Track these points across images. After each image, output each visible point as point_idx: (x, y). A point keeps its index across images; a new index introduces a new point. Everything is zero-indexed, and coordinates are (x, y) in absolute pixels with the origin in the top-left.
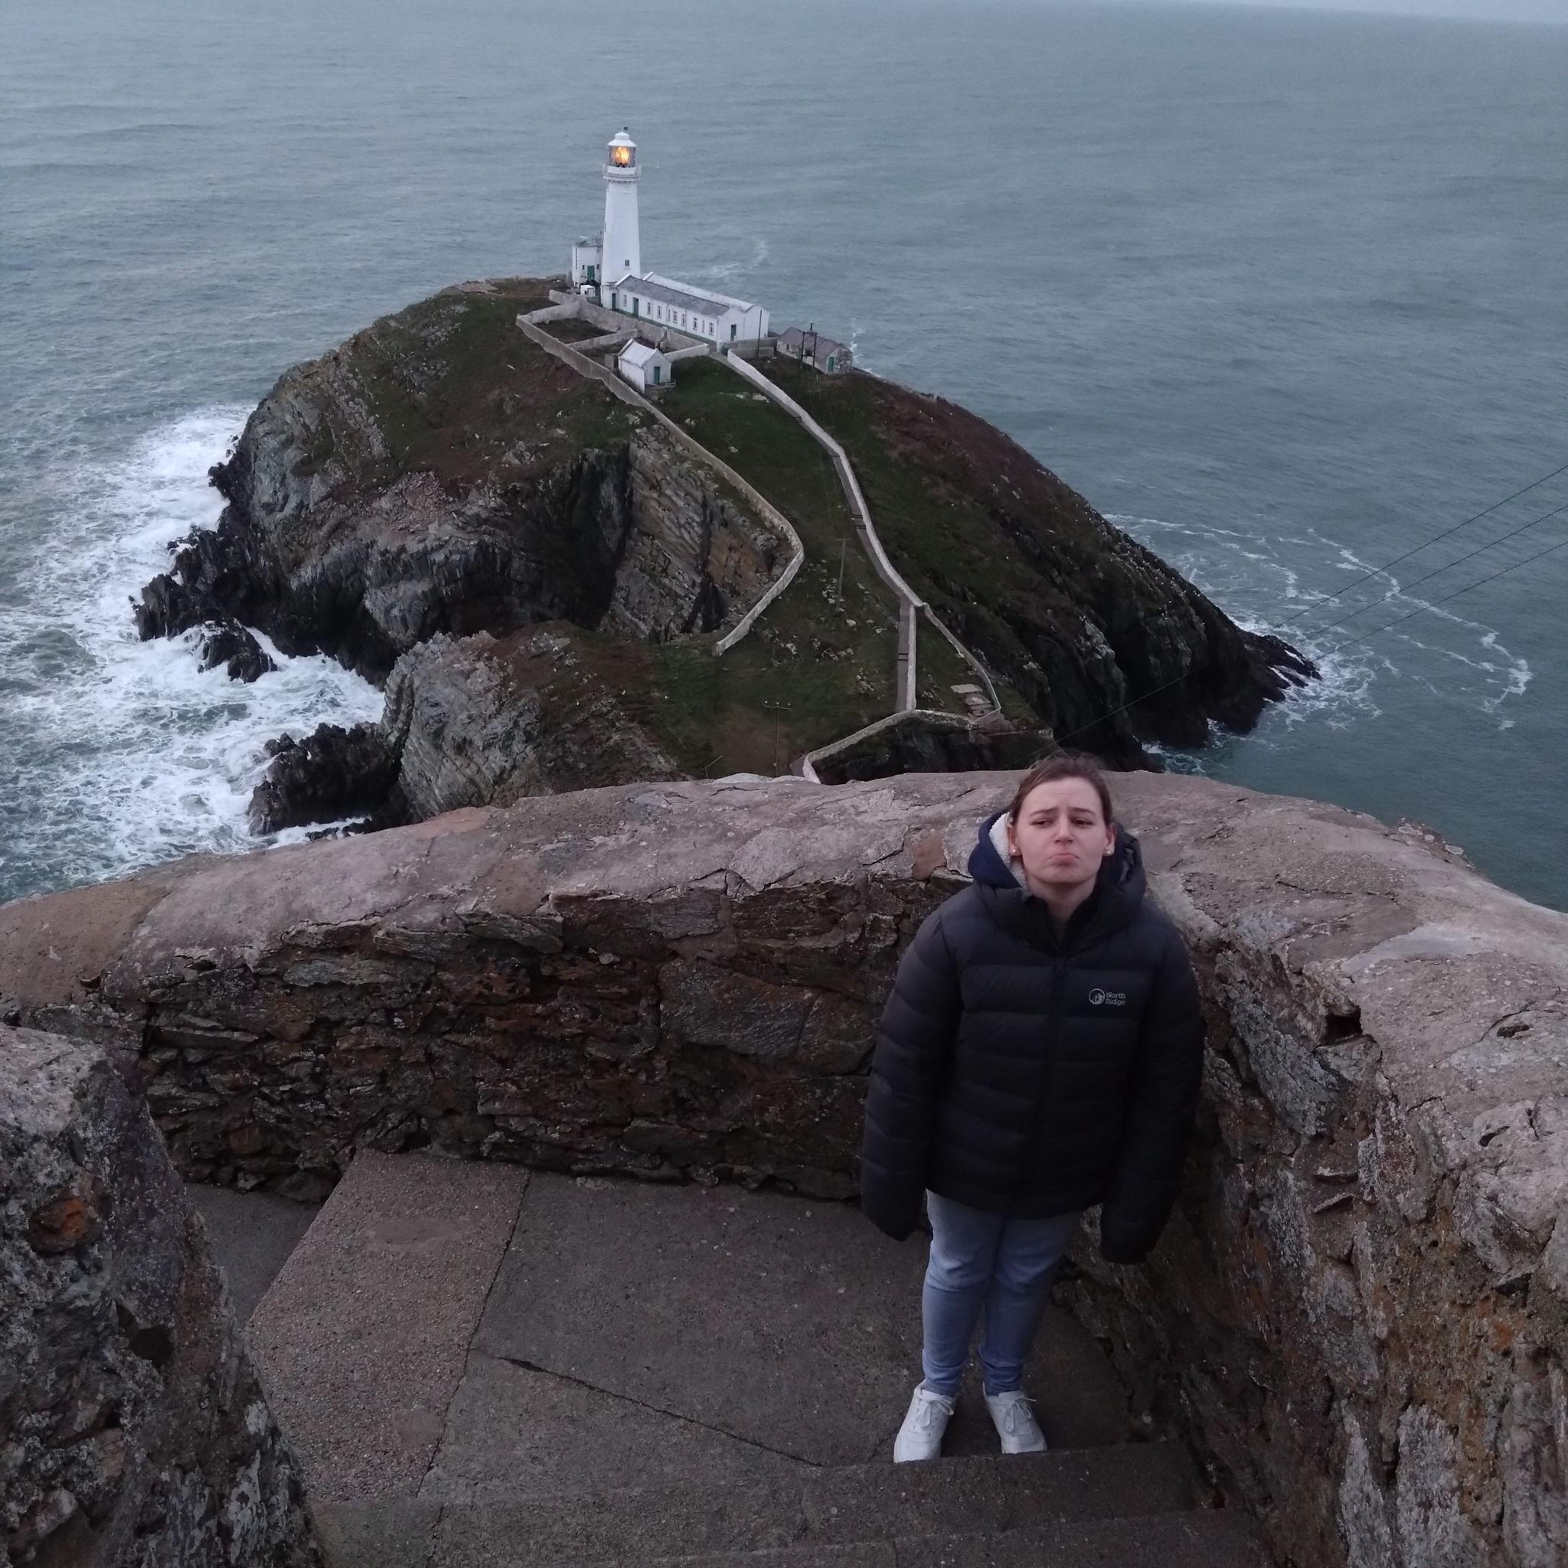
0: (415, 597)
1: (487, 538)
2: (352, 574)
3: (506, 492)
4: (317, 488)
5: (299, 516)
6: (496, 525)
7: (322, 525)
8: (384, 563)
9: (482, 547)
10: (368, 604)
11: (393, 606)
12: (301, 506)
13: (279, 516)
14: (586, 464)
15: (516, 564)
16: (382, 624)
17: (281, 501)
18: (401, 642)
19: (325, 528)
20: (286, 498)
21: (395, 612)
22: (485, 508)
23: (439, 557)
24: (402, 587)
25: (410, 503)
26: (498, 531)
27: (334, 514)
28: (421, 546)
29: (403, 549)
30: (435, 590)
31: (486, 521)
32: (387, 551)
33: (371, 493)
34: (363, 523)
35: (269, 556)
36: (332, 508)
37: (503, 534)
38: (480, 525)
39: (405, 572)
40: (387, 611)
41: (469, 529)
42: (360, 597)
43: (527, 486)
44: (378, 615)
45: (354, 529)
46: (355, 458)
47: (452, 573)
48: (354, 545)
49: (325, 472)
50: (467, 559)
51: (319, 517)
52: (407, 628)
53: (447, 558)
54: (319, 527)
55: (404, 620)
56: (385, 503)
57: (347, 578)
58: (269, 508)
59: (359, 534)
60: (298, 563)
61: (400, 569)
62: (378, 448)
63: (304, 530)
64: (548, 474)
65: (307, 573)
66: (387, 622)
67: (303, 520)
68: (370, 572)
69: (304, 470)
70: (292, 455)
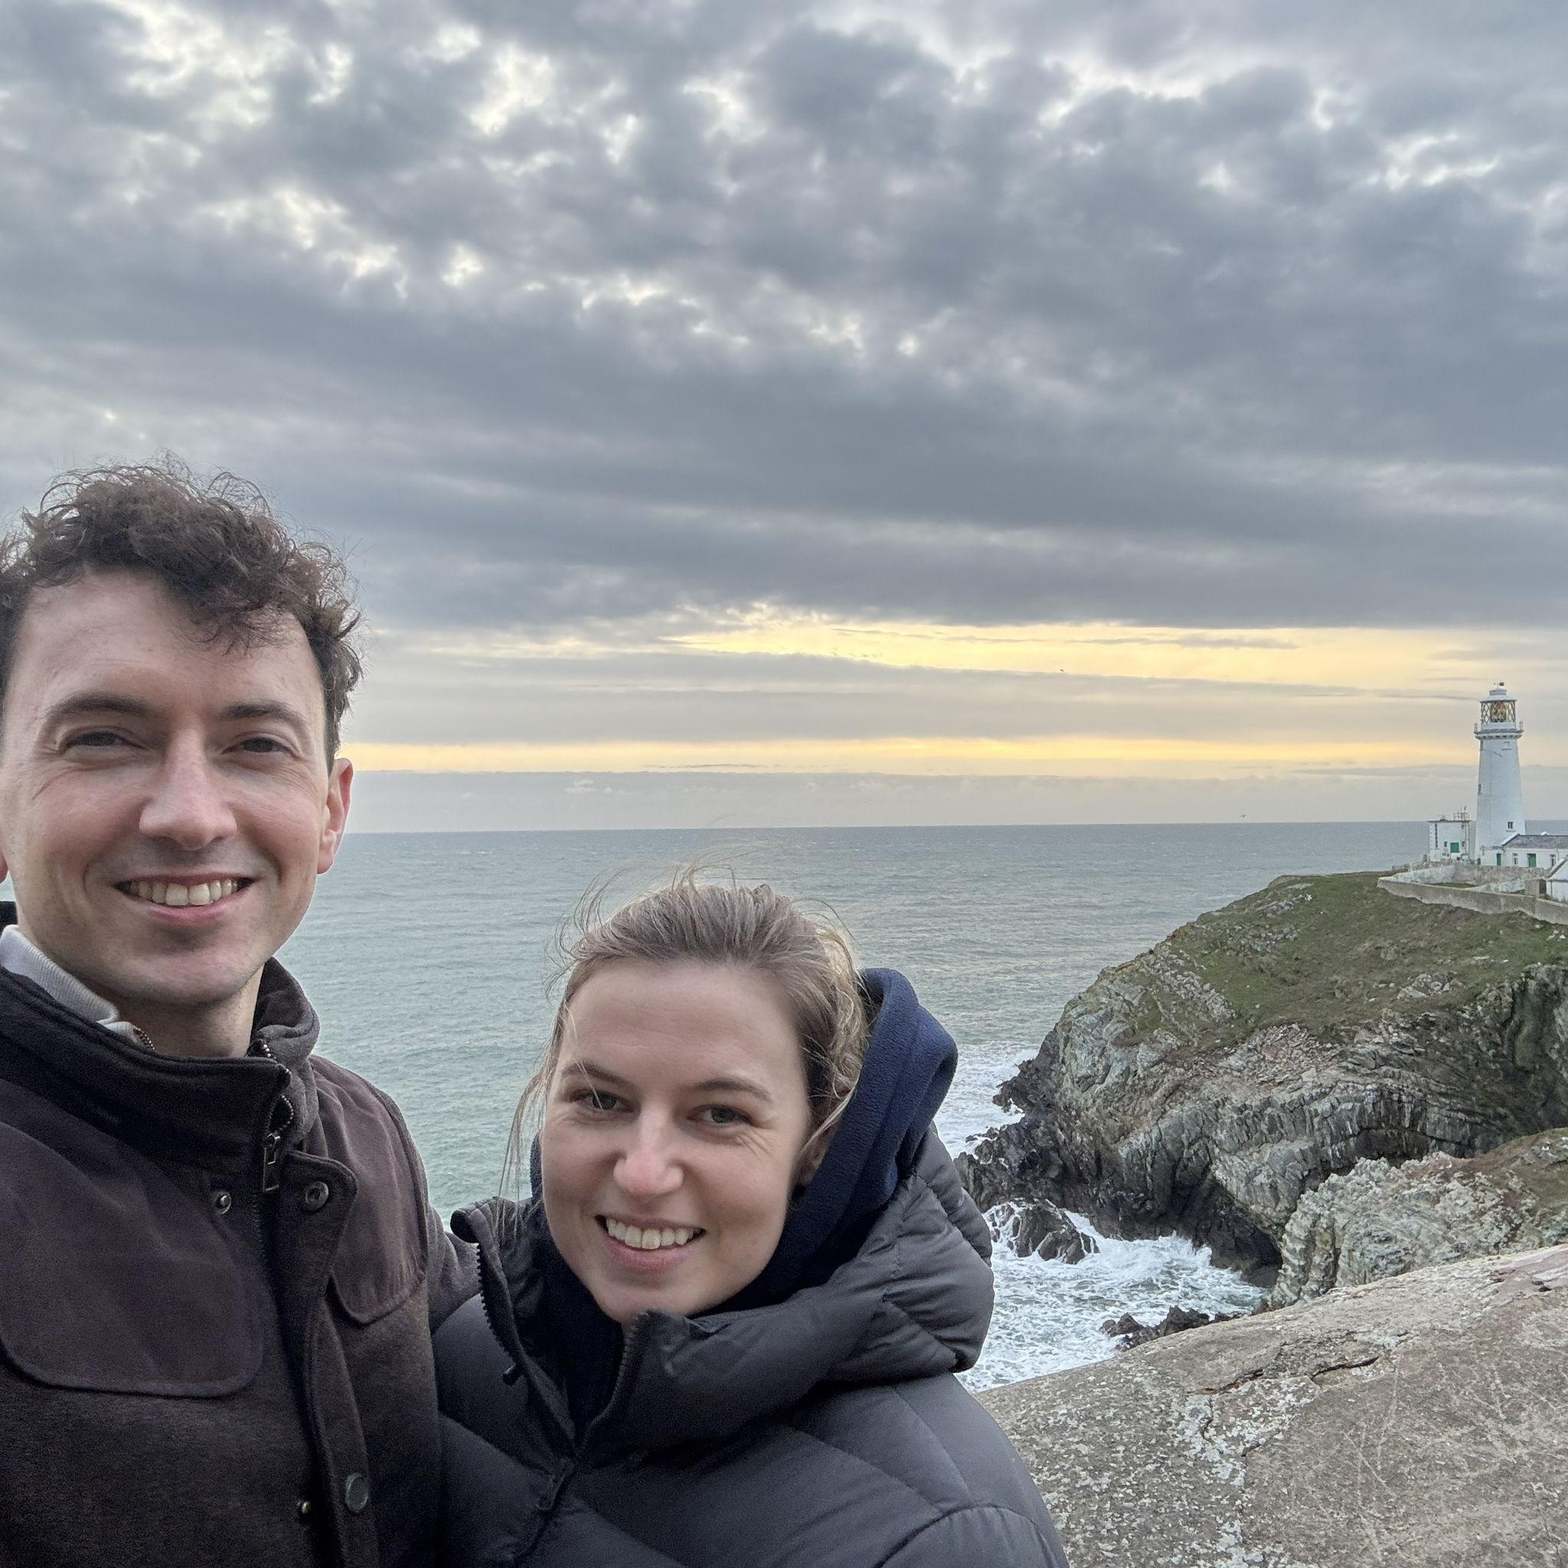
0: (1292, 1156)
1: (1389, 1082)
2: (1196, 1140)
3: (1414, 1025)
4: (1144, 1055)
5: (1125, 1084)
6: (1402, 1065)
7: (1155, 1088)
8: (1242, 1122)
9: (1382, 1093)
10: (1219, 1175)
11: (1256, 1172)
12: (1126, 1073)
13: (1099, 1088)
14: (1532, 984)
15: (1433, 1115)
16: (1241, 1196)
17: (1101, 1072)
18: (1269, 1218)
19: (1157, 1095)
20: (1107, 1069)
21: (1261, 1179)
22: (1386, 1044)
23: (1323, 1106)
24: (1268, 1150)
25: (1269, 1057)
26: (1404, 1072)
27: (1169, 1076)
28: (1295, 1095)
29: (1268, 1103)
30: (1315, 1150)
31: (1386, 1060)
32: (1245, 1106)
33: (1214, 1053)
34: (1208, 1083)
35: (1086, 1130)
36: (1166, 1072)
37: (1412, 1076)
38: (1378, 1066)
39: (1271, 1131)
40: (1249, 1179)
41: (1363, 1070)
42: (1206, 1169)
43: (1445, 1015)
44: (1235, 1186)
45: (1196, 1090)
46: (1190, 1022)
47: (1341, 1127)
48: (1199, 1105)
49: (1153, 1040)
50: (1363, 1111)
51: (1150, 1082)
52: (1277, 1200)
53: (1333, 1107)
54: (1150, 1094)
55: (1273, 1187)
56: (1234, 1061)
57: (1190, 1145)
58: (1086, 1082)
59: (1205, 1093)
60: (1125, 1132)
61: (1264, 1127)
62: (1218, 1009)
63: (1131, 1098)
64: (1474, 997)
65: (1139, 1140)
66: (1249, 1192)
67: (1132, 1087)
68: (1222, 1135)
69: (1127, 1041)
70: (1113, 1029)
